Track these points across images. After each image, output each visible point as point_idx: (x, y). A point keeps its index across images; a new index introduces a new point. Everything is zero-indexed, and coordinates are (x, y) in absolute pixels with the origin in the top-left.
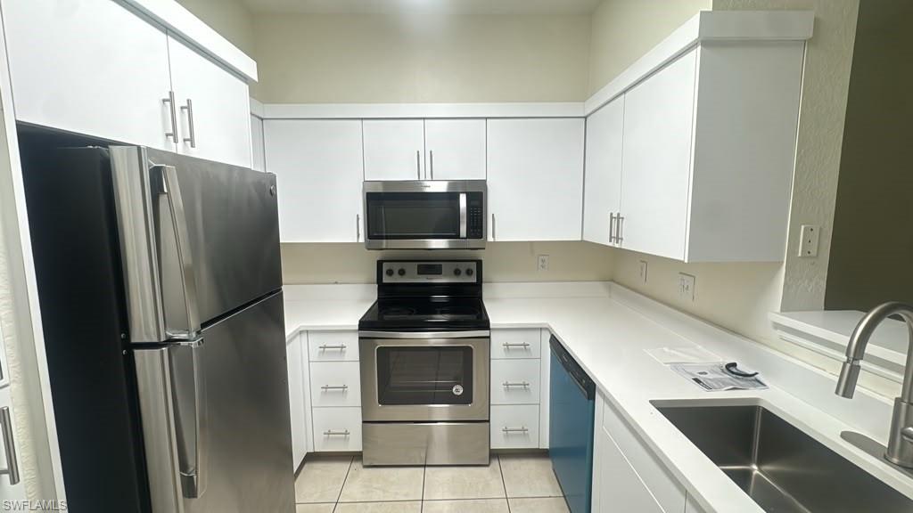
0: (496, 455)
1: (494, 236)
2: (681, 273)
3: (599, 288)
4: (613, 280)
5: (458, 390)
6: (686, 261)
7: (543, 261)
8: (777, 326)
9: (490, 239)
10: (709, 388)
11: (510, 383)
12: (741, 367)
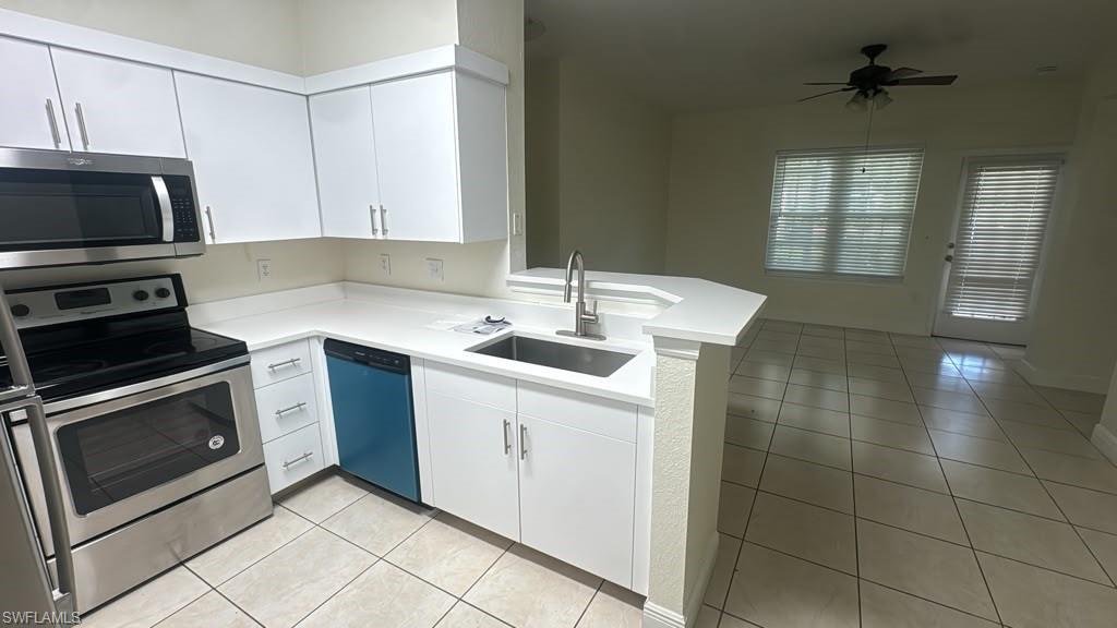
0: (279, 499)
1: (213, 238)
2: (428, 259)
3: (332, 290)
4: (344, 280)
5: (217, 442)
6: (462, 242)
7: (265, 267)
8: (510, 283)
9: (208, 241)
10: (487, 334)
11: (282, 409)
12: (492, 318)
